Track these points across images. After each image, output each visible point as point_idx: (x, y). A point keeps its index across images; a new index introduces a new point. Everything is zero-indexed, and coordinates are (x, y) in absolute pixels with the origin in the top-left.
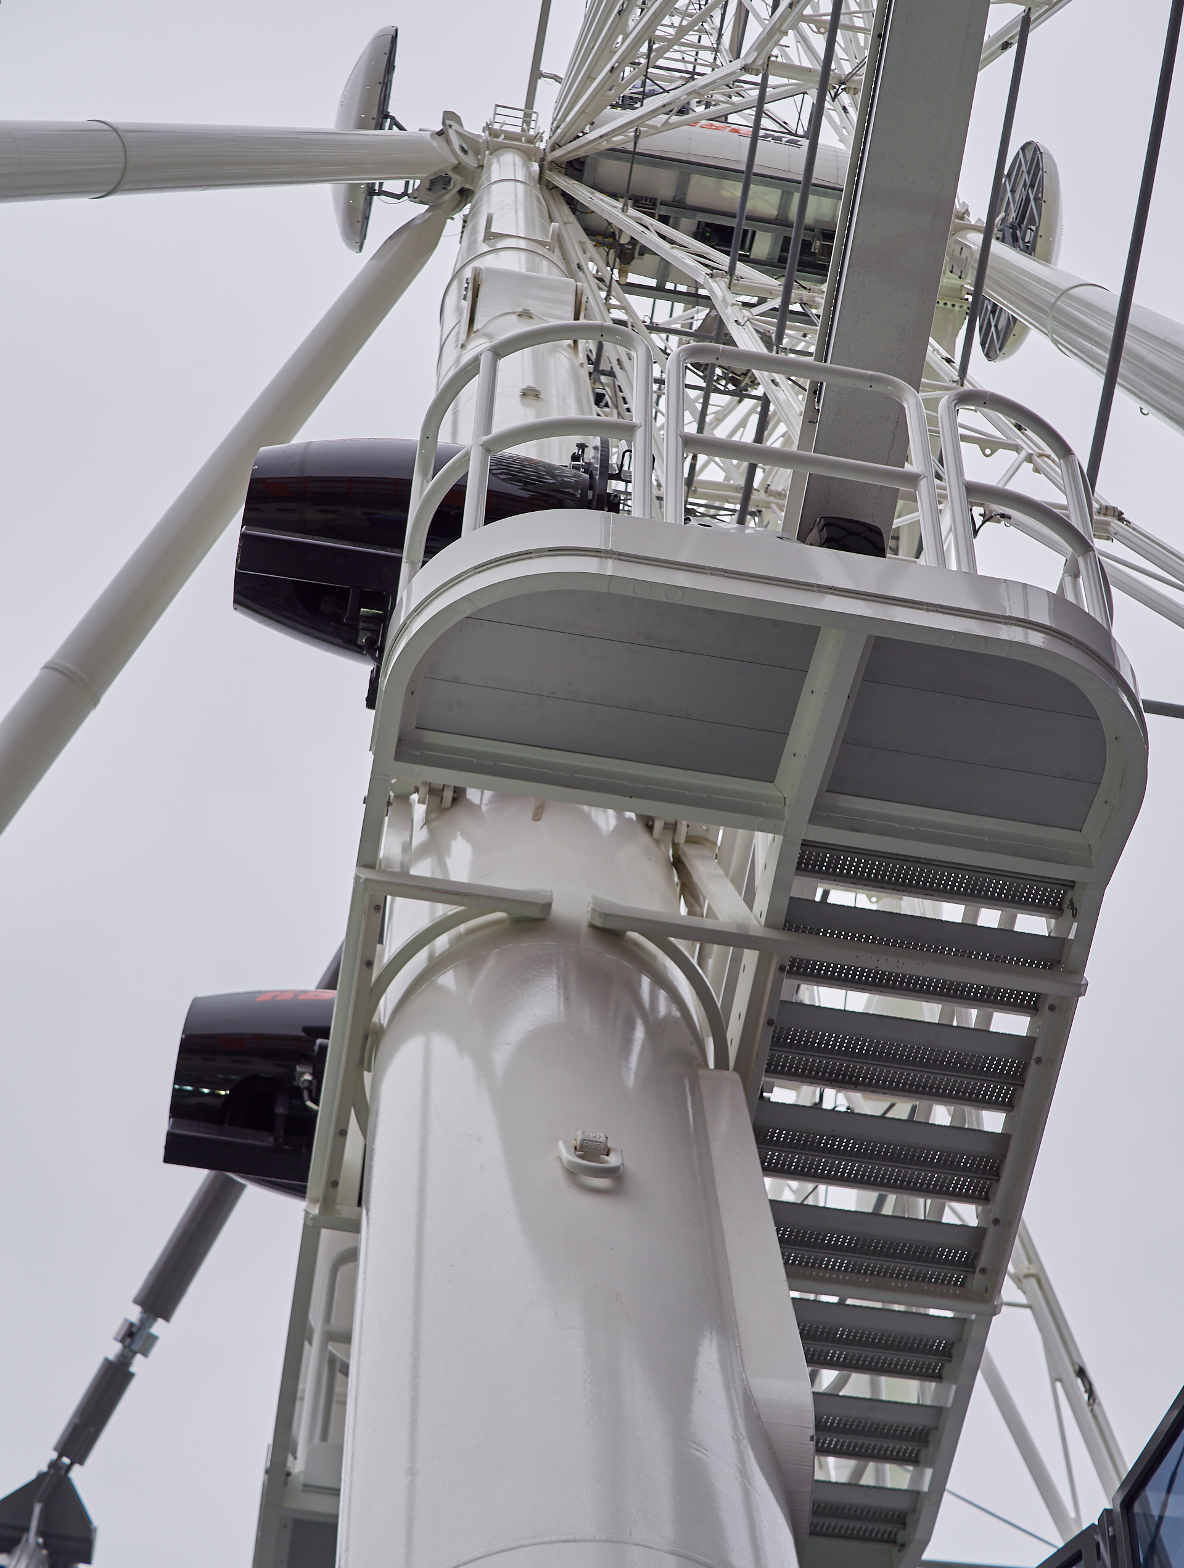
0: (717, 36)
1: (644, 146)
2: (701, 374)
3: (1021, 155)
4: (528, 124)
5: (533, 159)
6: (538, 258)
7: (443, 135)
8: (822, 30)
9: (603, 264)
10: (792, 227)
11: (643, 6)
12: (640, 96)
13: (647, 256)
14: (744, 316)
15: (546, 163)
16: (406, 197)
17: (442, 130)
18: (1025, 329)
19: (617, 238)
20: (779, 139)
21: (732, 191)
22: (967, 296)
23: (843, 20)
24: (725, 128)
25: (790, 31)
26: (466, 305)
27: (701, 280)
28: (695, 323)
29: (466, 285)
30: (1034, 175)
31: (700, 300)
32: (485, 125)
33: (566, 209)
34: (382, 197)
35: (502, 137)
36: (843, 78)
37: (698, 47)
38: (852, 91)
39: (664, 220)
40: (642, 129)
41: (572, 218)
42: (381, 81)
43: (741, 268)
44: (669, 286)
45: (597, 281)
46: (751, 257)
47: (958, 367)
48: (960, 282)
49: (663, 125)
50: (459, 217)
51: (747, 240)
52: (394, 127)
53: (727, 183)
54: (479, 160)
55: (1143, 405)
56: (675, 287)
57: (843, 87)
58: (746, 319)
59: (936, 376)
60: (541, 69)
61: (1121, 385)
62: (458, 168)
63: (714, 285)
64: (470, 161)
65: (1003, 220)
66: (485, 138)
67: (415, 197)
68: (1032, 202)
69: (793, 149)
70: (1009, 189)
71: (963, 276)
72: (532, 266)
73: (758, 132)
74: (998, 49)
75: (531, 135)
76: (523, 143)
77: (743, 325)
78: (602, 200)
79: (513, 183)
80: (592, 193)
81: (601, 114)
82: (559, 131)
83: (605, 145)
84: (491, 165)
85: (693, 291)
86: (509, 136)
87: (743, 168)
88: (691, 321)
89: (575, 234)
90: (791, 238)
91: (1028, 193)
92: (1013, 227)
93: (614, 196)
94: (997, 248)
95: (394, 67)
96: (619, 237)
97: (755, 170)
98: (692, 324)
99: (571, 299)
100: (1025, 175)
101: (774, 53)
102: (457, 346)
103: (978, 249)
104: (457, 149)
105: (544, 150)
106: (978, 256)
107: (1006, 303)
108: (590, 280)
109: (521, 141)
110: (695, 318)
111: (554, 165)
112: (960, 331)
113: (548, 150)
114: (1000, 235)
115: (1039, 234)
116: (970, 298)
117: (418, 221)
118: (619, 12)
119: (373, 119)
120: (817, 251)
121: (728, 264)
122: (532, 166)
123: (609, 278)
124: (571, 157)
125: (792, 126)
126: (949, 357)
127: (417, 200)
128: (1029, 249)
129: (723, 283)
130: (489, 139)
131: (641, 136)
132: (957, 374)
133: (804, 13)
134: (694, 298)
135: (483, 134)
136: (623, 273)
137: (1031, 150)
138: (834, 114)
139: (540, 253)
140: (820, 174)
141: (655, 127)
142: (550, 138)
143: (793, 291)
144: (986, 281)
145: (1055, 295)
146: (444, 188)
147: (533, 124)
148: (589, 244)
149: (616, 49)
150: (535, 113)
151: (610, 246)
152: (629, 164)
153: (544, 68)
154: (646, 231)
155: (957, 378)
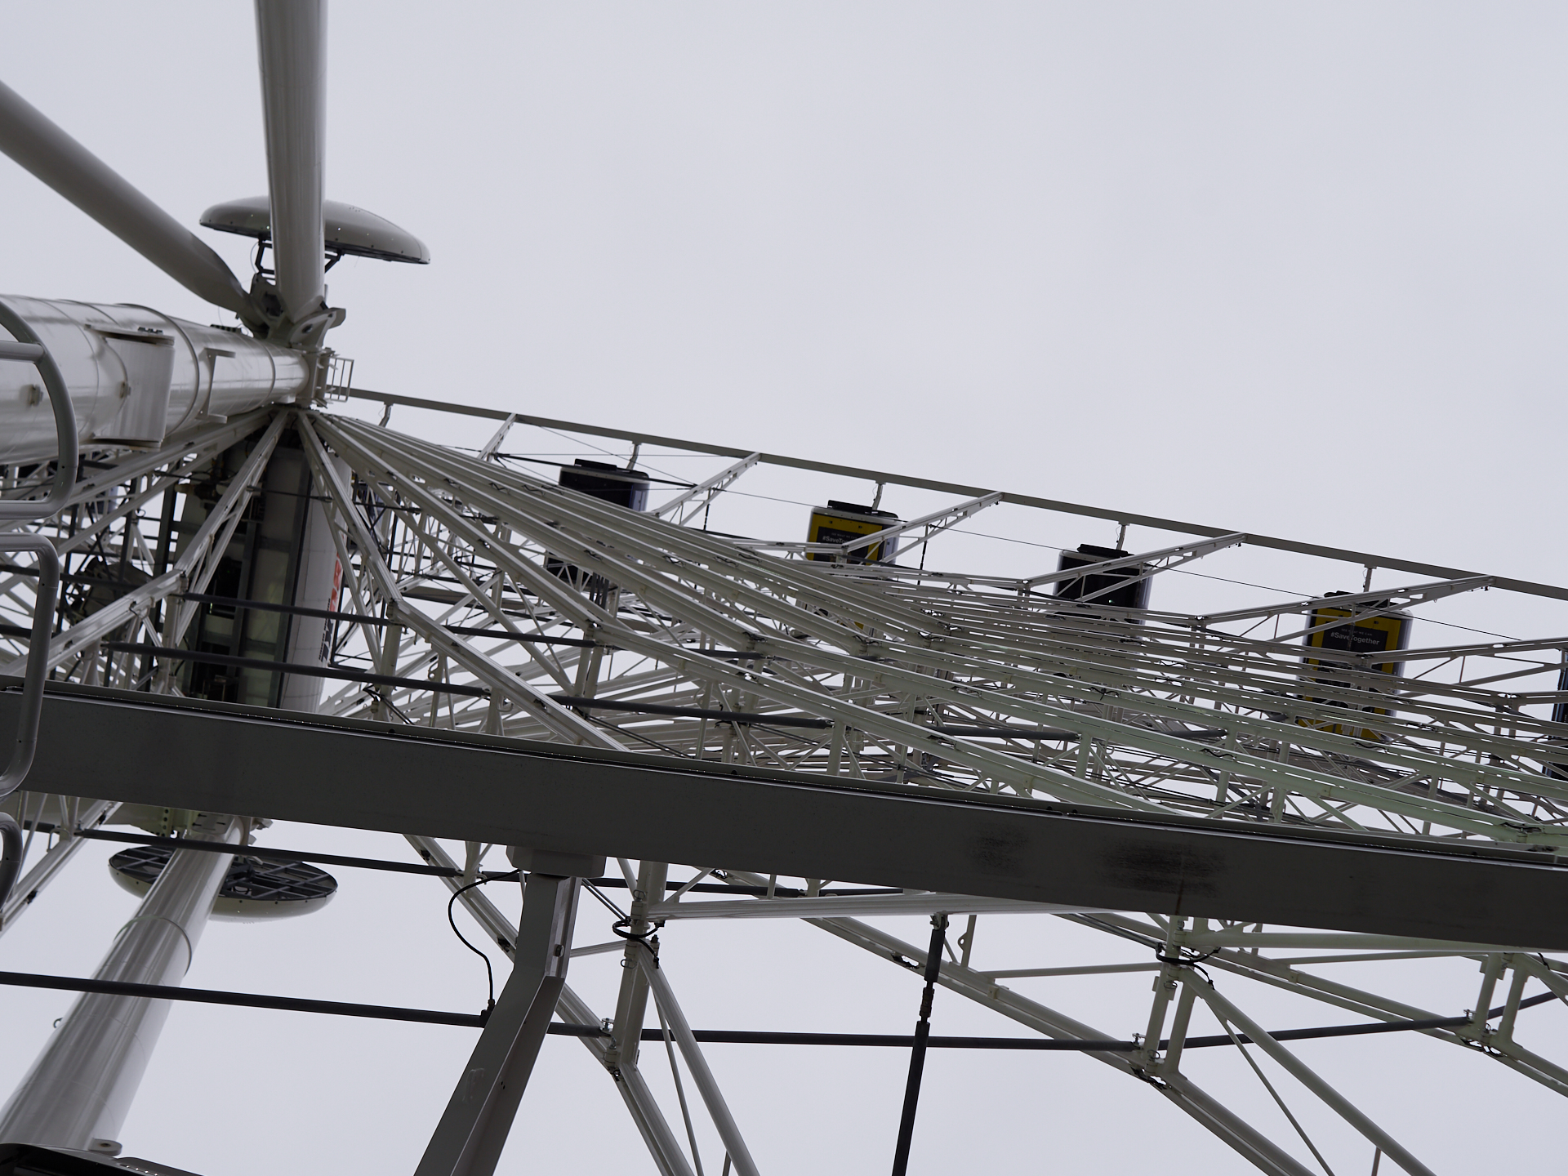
0: (431, 574)
1: (316, 507)
2: (83, 570)
3: (323, 876)
4: (335, 392)
5: (299, 397)
6: (189, 402)
7: (321, 309)
8: (432, 675)
9: (194, 467)
10: (239, 655)
11: (454, 502)
12: (367, 502)
13: (205, 511)
14: (140, 610)
15: (296, 410)
16: (257, 271)
17: (327, 307)
18: (140, 892)
19: (222, 482)
20: (327, 638)
21: (274, 594)
22: (176, 832)
23: (443, 696)
24: (337, 585)
25: (430, 645)
26: (134, 330)
27: (179, 565)
28: (139, 562)
29: (155, 330)
30: (303, 890)
31: (161, 567)
32: (333, 349)
33: (249, 431)
34: (257, 247)
35: (321, 367)
36: (388, 698)
37: (419, 557)
38: (375, 707)
39: (241, 528)
40: (332, 504)
41: (240, 436)
42: (375, 248)
43: (192, 607)
44: (175, 535)
45: (176, 462)
46: (208, 615)
47: (95, 828)
48: (189, 824)
49: (336, 525)
50: (238, 323)
51: (223, 611)
52: (328, 261)
53: (281, 589)
54: (297, 344)
55: (64, 1021)
56: (174, 541)
57: (379, 699)
58: (137, 612)
59: (84, 808)
60: (395, 405)
61: (85, 996)
62: (289, 324)
63: (173, 580)
64: (296, 335)
65: (255, 863)
66: (320, 349)
67: (258, 280)
68: (275, 891)
69: (317, 652)
70: (288, 866)
71: (196, 827)
72: (178, 396)
73: (333, 618)
74: (422, 847)
75: (323, 396)
76: (315, 387)
77: (130, 610)
78: (259, 466)
79: (271, 377)
80: (266, 456)
81: (346, 465)
82: (329, 423)
83: (315, 468)
84: (290, 355)
85: (171, 558)
86: (323, 374)
87: (297, 604)
88: (141, 557)
89: (224, 439)
90: (228, 654)
91: (284, 886)
92: (249, 874)
93: (264, 478)
94: (227, 859)
95: (390, 260)
96: (222, 484)
97: (295, 617)
98: (138, 558)
99: (144, 436)
100: (302, 882)
101: (409, 630)
102: (89, 320)
103: (223, 840)
104: (308, 322)
105: (310, 408)
106: (216, 841)
107: (169, 872)
108: (177, 455)
109: (318, 385)
110: (144, 562)
111: (295, 418)
112: (139, 829)
113: (309, 411)
114: (240, 861)
115: (243, 900)
116: (174, 836)
117: (233, 283)
118: (447, 480)
119: (337, 239)
120: (216, 680)
121: (196, 592)
122: (292, 396)
123: (180, 474)
124: (302, 433)
125: (344, 651)
126: (107, 819)
127: (255, 282)
128: (226, 890)
129: (175, 589)
130: (318, 354)
131: (325, 504)
132: (88, 828)
133: (448, 658)
134: (162, 558)
135: (323, 347)
136: (185, 489)
137: (329, 885)
138: (355, 690)
139: (195, 405)
140: (295, 681)
141: (334, 516)
142: (322, 414)
143: (170, 659)
144: (191, 851)
145: (179, 921)
146: (268, 310)
147: (335, 396)
148: (214, 454)
149: (411, 477)
150: (347, 399)
151: (213, 475)
152: (296, 492)
153: (395, 407)
154: (228, 510)
155: (83, 828)
